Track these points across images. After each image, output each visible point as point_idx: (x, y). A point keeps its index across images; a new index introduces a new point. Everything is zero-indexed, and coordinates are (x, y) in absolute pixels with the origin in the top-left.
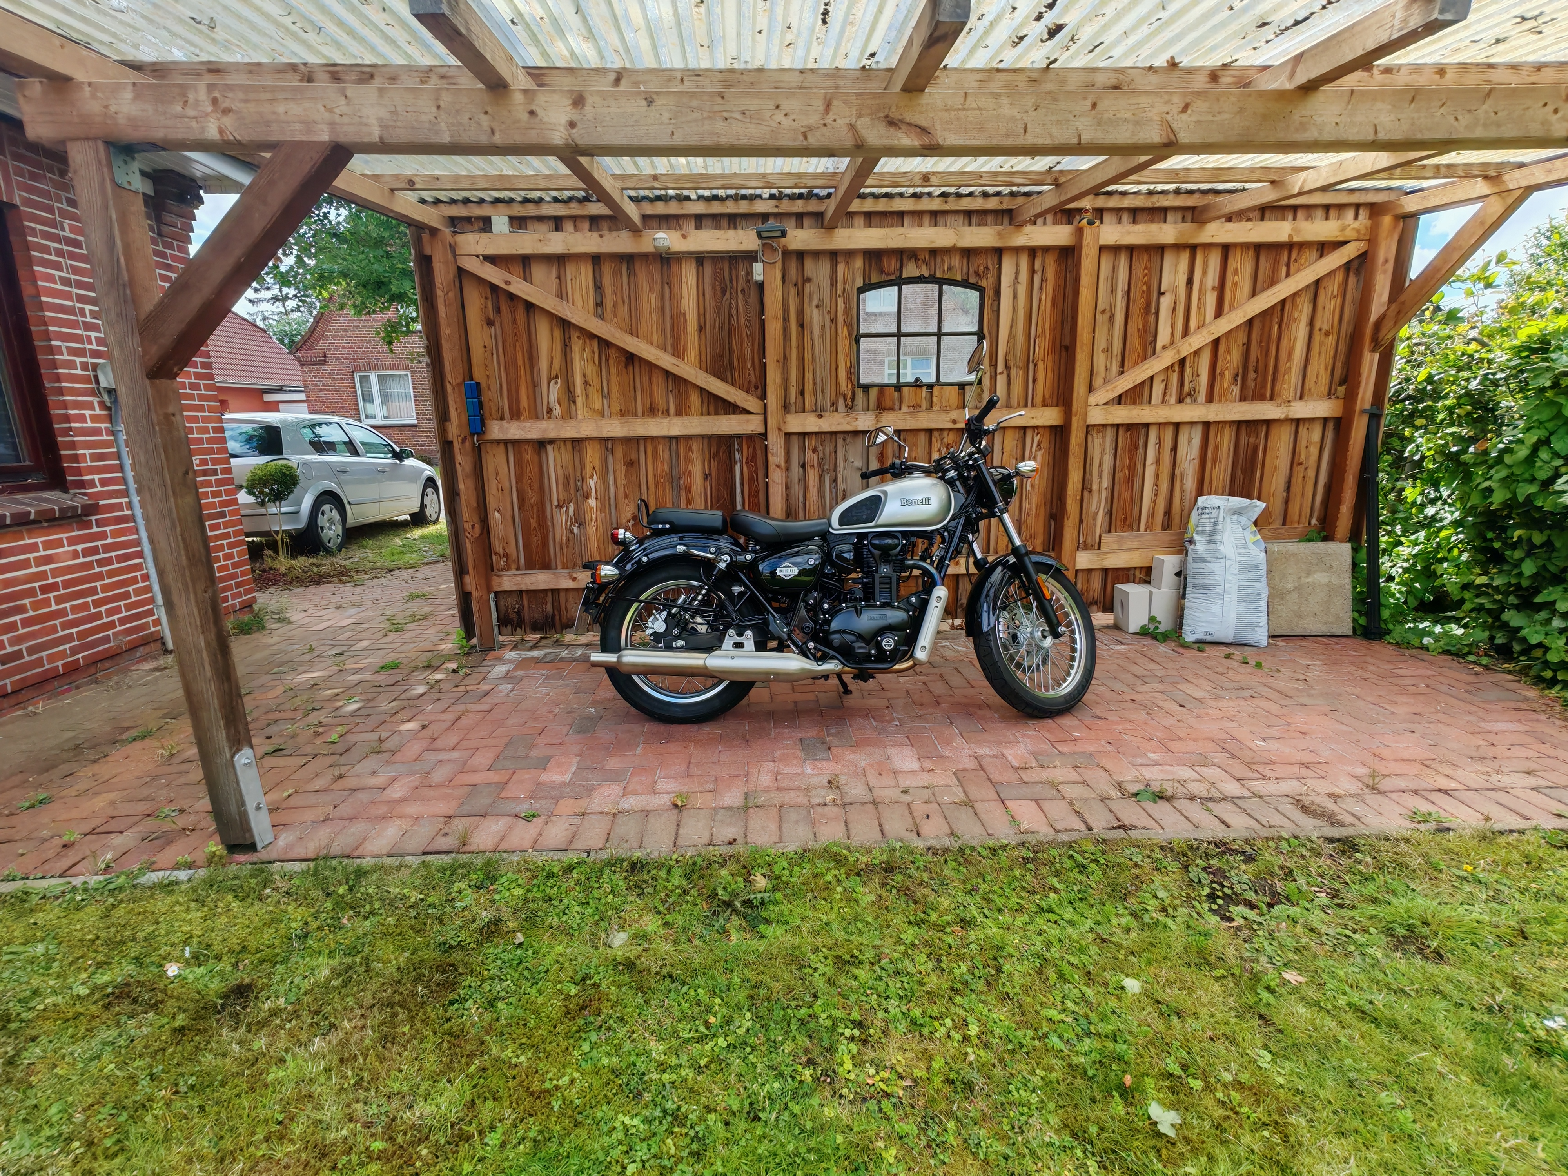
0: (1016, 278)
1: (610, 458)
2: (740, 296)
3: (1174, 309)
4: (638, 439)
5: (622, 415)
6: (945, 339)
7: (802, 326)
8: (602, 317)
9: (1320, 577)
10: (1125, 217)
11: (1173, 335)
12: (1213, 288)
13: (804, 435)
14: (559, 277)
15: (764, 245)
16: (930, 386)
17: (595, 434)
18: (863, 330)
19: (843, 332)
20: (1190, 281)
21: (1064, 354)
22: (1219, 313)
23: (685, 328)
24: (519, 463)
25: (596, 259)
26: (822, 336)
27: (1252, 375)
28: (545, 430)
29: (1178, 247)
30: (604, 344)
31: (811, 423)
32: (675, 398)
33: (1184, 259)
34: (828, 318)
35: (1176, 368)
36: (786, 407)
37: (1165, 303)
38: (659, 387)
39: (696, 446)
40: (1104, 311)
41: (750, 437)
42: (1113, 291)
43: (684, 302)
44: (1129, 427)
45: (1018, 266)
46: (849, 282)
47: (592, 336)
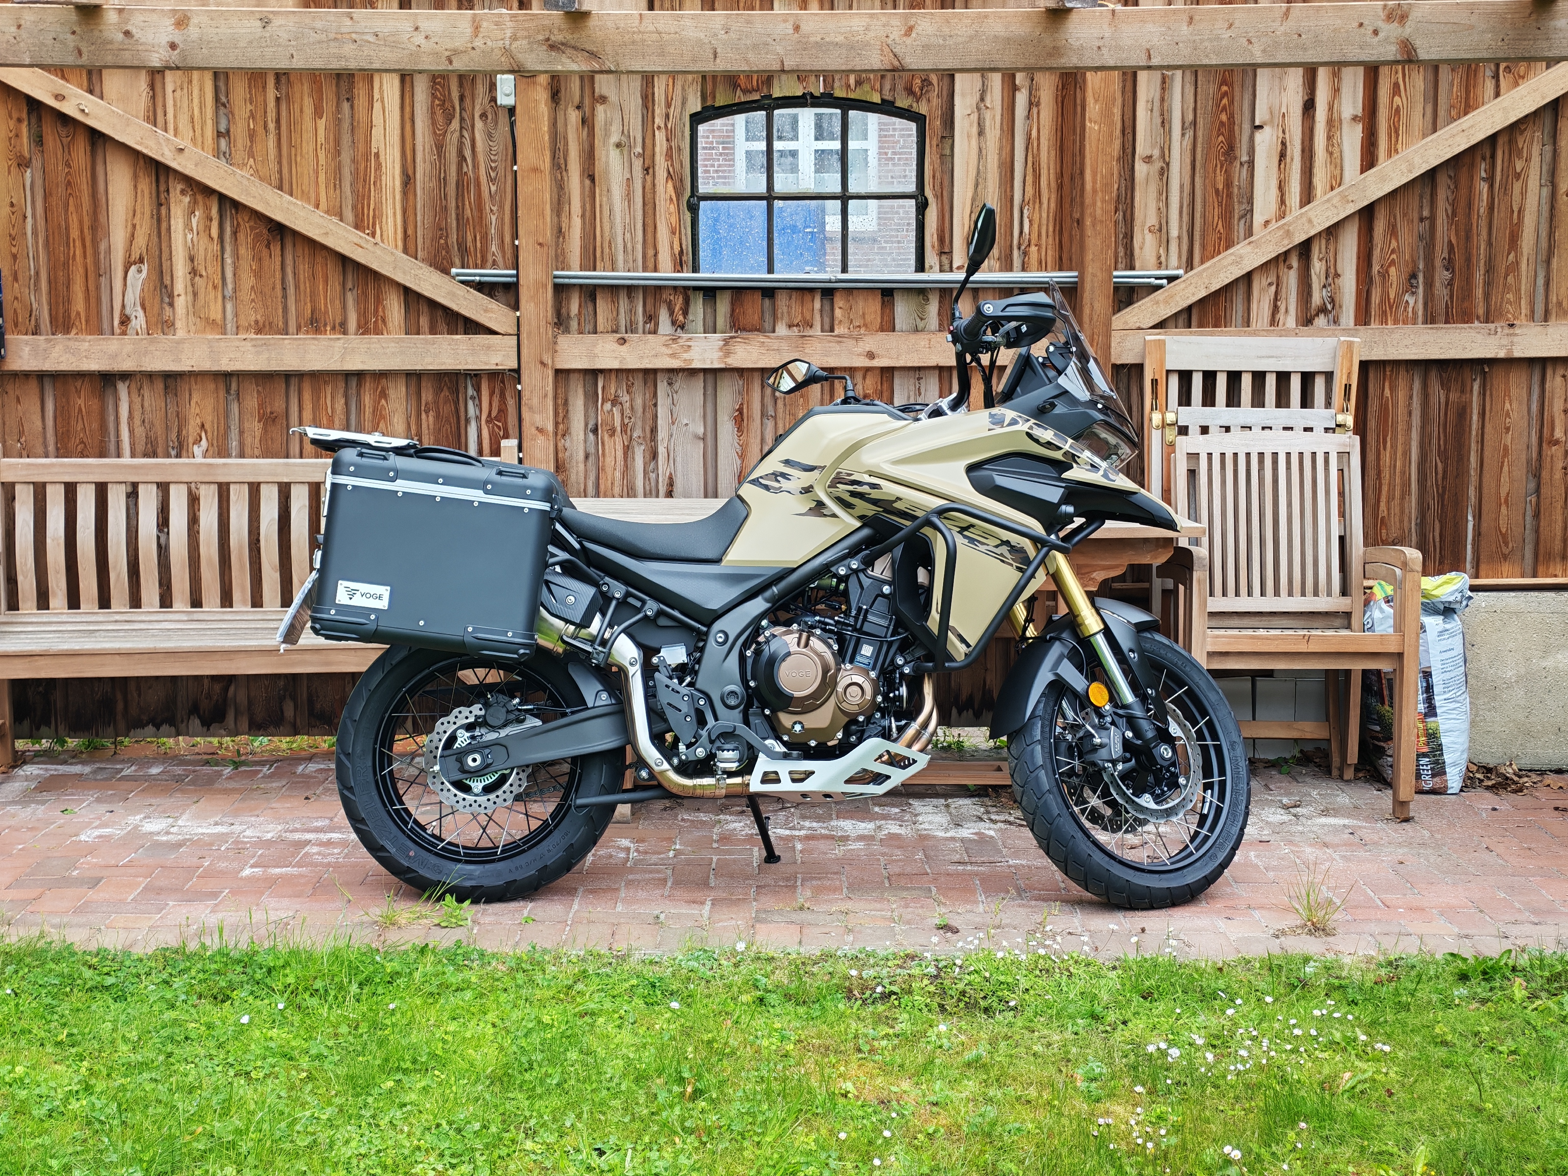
1: (235, 408)
4: (288, 377)
5: (259, 331)
8: (227, 156)
11: (1283, 202)
12: (1355, 118)
13: (593, 374)
17: (207, 365)
20: (1309, 106)
22: (1369, 161)
23: (378, 178)
24: (62, 414)
26: (629, 196)
27: (1442, 276)
28: (114, 357)
31: (607, 353)
32: (357, 302)
34: (638, 164)
36: (560, 323)
38: (328, 283)
39: (394, 390)
40: (1148, 159)
41: (495, 375)
42: (1165, 122)
43: (377, 133)
46: (677, 102)
47: (208, 191)
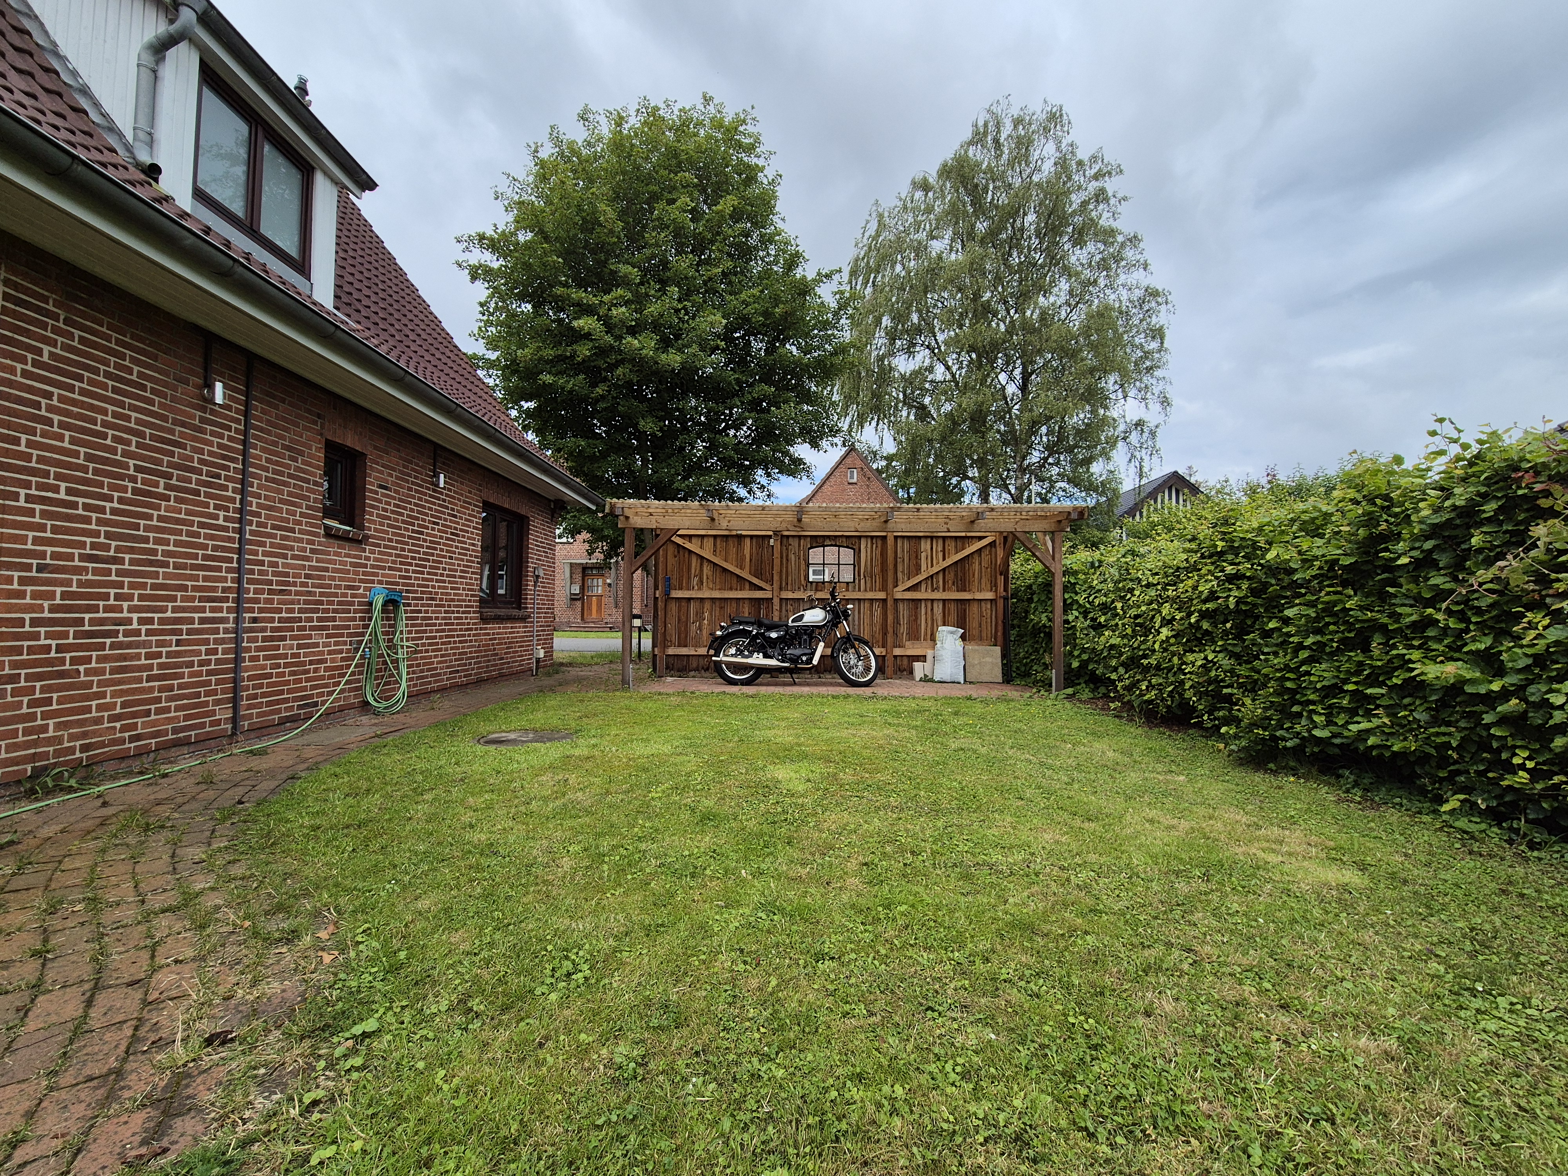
0: (867, 546)
1: (714, 605)
2: (765, 550)
3: (927, 557)
4: (725, 599)
5: (720, 590)
6: (841, 566)
7: (787, 561)
8: (715, 556)
9: (988, 659)
11: (927, 567)
12: (941, 551)
13: (787, 599)
14: (701, 542)
17: (709, 597)
18: (810, 562)
19: (803, 562)
20: (932, 548)
22: (944, 559)
23: (745, 560)
24: (680, 606)
25: (715, 537)
26: (795, 564)
27: (959, 582)
28: (691, 595)
30: (715, 564)
31: (790, 595)
32: (740, 584)
34: (797, 558)
35: (930, 578)
36: (781, 589)
37: (923, 555)
38: (735, 580)
39: (746, 602)
40: (900, 558)
41: (767, 599)
42: (903, 549)
43: (745, 551)
44: (913, 600)
46: (805, 546)
47: (711, 562)
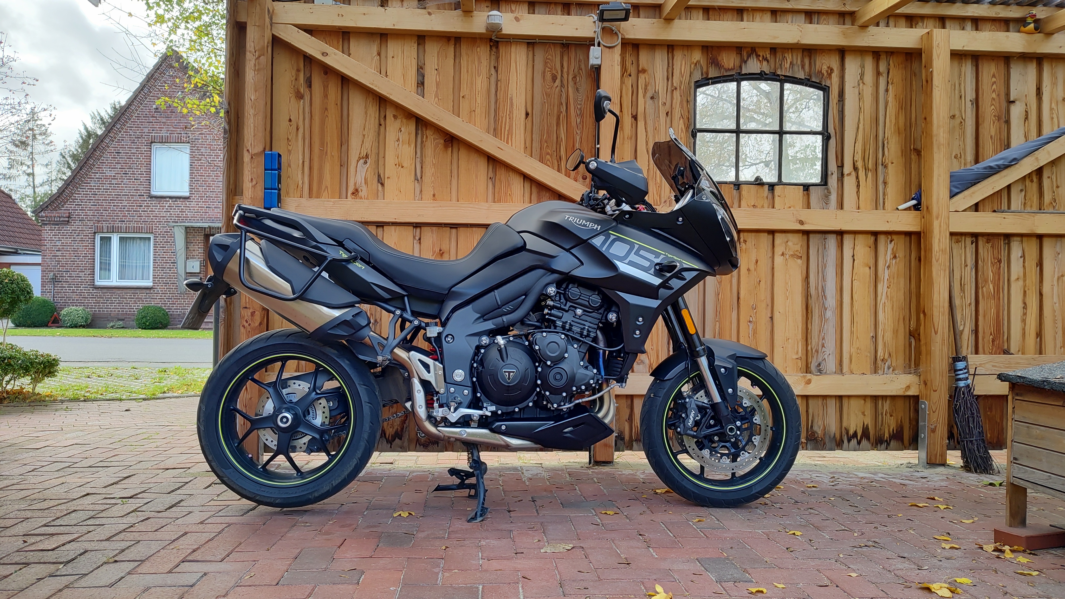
0: (862, 78)
2: (571, 83)
3: (1026, 118)
6: (787, 137)
7: (635, 117)
10: (969, 25)
14: (379, 54)
15: (603, 29)
16: (772, 186)
18: (698, 126)
19: (679, 124)
21: (914, 157)
25: (422, 37)
29: (1025, 57)
30: (422, 124)
33: (1032, 70)
35: (1035, 180)
37: (1016, 111)
44: (990, 237)
45: (863, 67)
